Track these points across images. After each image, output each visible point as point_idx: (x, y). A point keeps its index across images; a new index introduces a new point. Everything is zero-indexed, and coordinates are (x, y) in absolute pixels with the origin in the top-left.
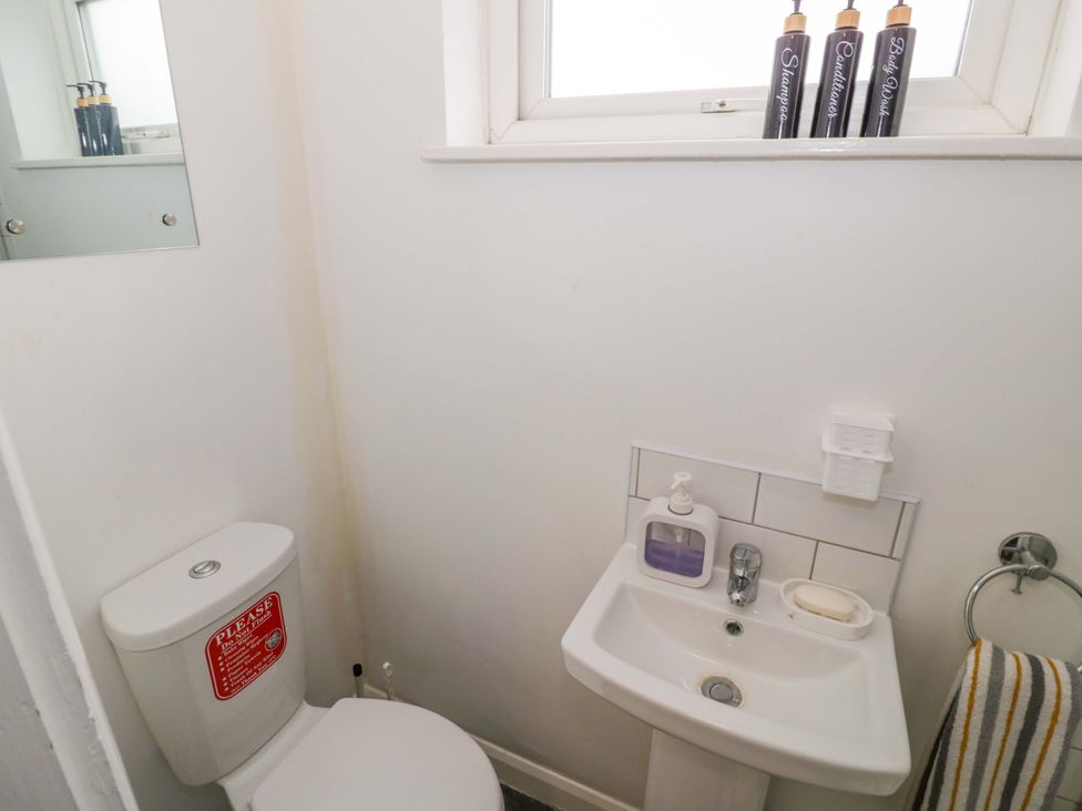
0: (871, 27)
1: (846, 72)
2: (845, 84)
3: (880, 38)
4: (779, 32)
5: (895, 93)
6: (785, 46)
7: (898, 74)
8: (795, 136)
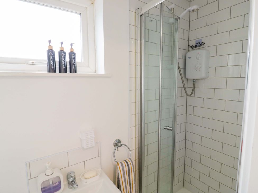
0: (67, 51)
1: (64, 59)
2: (65, 62)
3: (69, 54)
4: (47, 49)
5: (75, 64)
6: (50, 52)
7: (74, 61)
8: (56, 72)
